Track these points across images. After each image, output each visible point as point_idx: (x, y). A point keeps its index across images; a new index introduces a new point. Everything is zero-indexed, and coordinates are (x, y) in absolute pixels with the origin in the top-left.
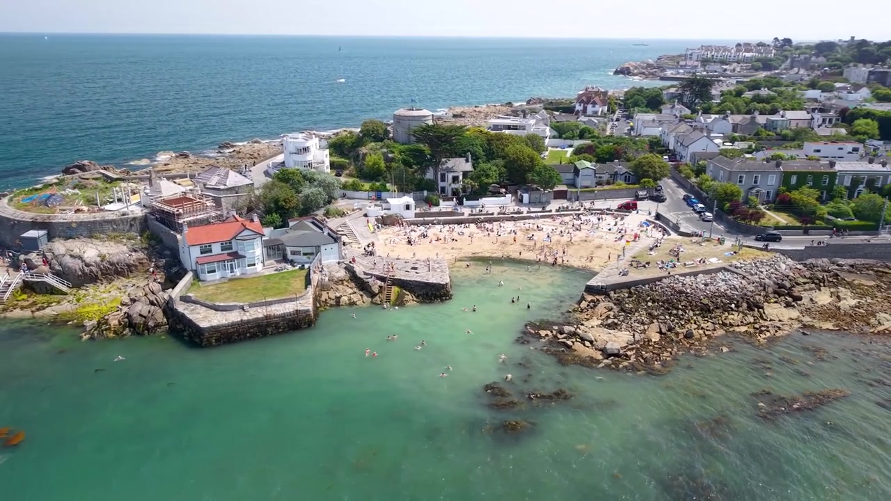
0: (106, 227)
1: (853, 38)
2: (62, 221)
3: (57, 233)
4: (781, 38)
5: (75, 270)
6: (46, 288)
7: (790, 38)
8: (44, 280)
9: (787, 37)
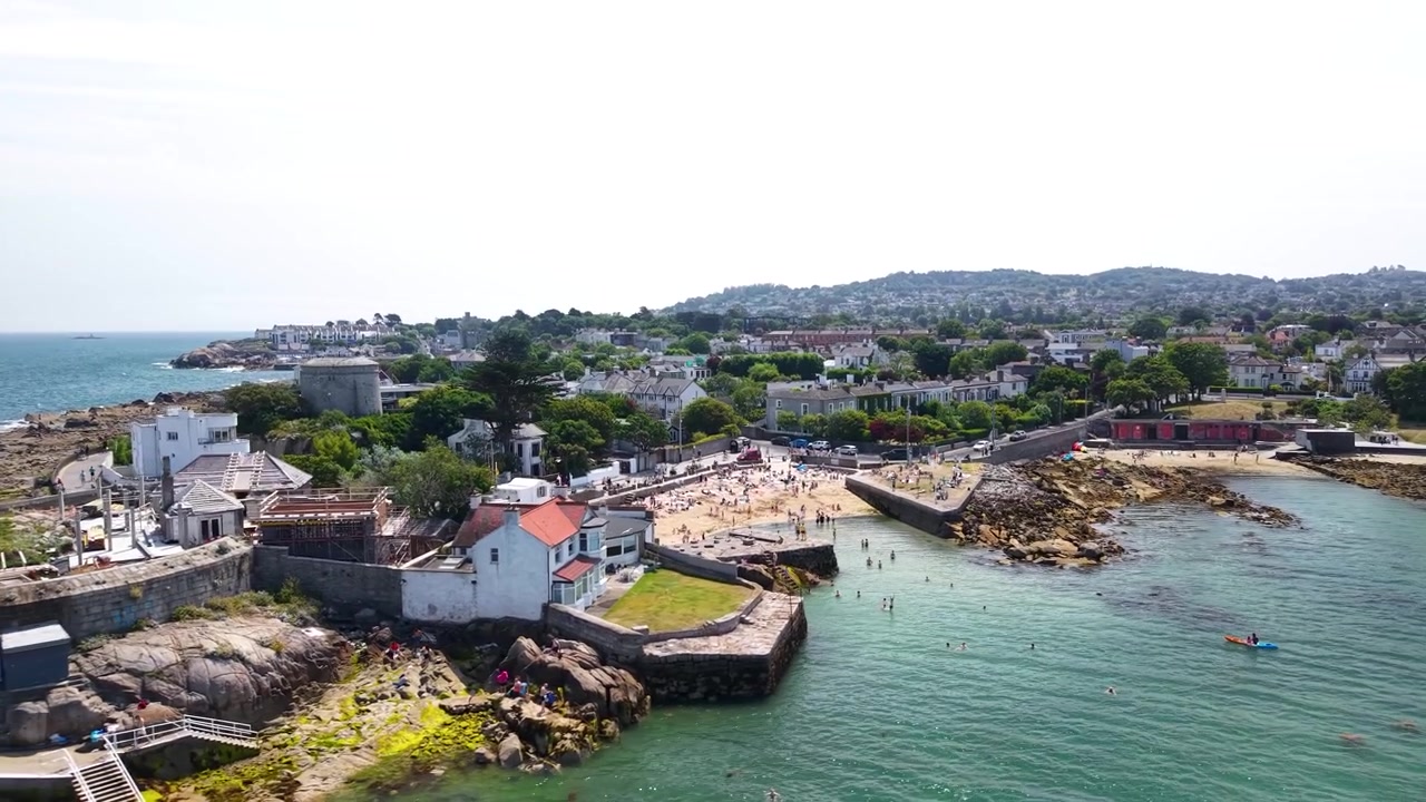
0: (204, 586)
1: (468, 314)
2: (96, 588)
3: (85, 626)
4: (384, 314)
5: (245, 688)
6: (193, 755)
7: (397, 314)
8: (178, 736)
9: (392, 313)
